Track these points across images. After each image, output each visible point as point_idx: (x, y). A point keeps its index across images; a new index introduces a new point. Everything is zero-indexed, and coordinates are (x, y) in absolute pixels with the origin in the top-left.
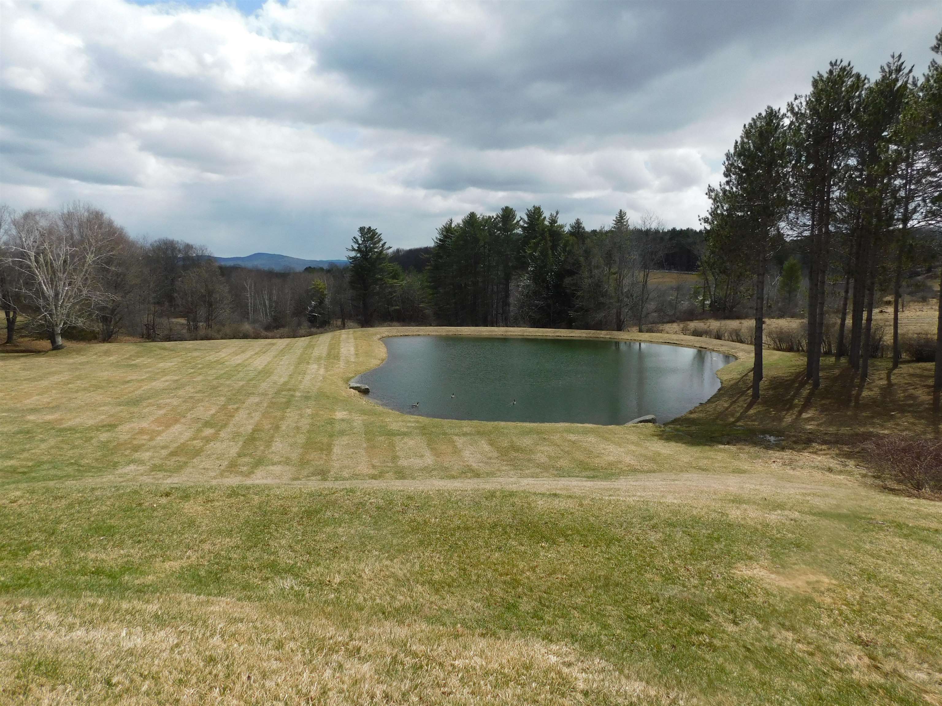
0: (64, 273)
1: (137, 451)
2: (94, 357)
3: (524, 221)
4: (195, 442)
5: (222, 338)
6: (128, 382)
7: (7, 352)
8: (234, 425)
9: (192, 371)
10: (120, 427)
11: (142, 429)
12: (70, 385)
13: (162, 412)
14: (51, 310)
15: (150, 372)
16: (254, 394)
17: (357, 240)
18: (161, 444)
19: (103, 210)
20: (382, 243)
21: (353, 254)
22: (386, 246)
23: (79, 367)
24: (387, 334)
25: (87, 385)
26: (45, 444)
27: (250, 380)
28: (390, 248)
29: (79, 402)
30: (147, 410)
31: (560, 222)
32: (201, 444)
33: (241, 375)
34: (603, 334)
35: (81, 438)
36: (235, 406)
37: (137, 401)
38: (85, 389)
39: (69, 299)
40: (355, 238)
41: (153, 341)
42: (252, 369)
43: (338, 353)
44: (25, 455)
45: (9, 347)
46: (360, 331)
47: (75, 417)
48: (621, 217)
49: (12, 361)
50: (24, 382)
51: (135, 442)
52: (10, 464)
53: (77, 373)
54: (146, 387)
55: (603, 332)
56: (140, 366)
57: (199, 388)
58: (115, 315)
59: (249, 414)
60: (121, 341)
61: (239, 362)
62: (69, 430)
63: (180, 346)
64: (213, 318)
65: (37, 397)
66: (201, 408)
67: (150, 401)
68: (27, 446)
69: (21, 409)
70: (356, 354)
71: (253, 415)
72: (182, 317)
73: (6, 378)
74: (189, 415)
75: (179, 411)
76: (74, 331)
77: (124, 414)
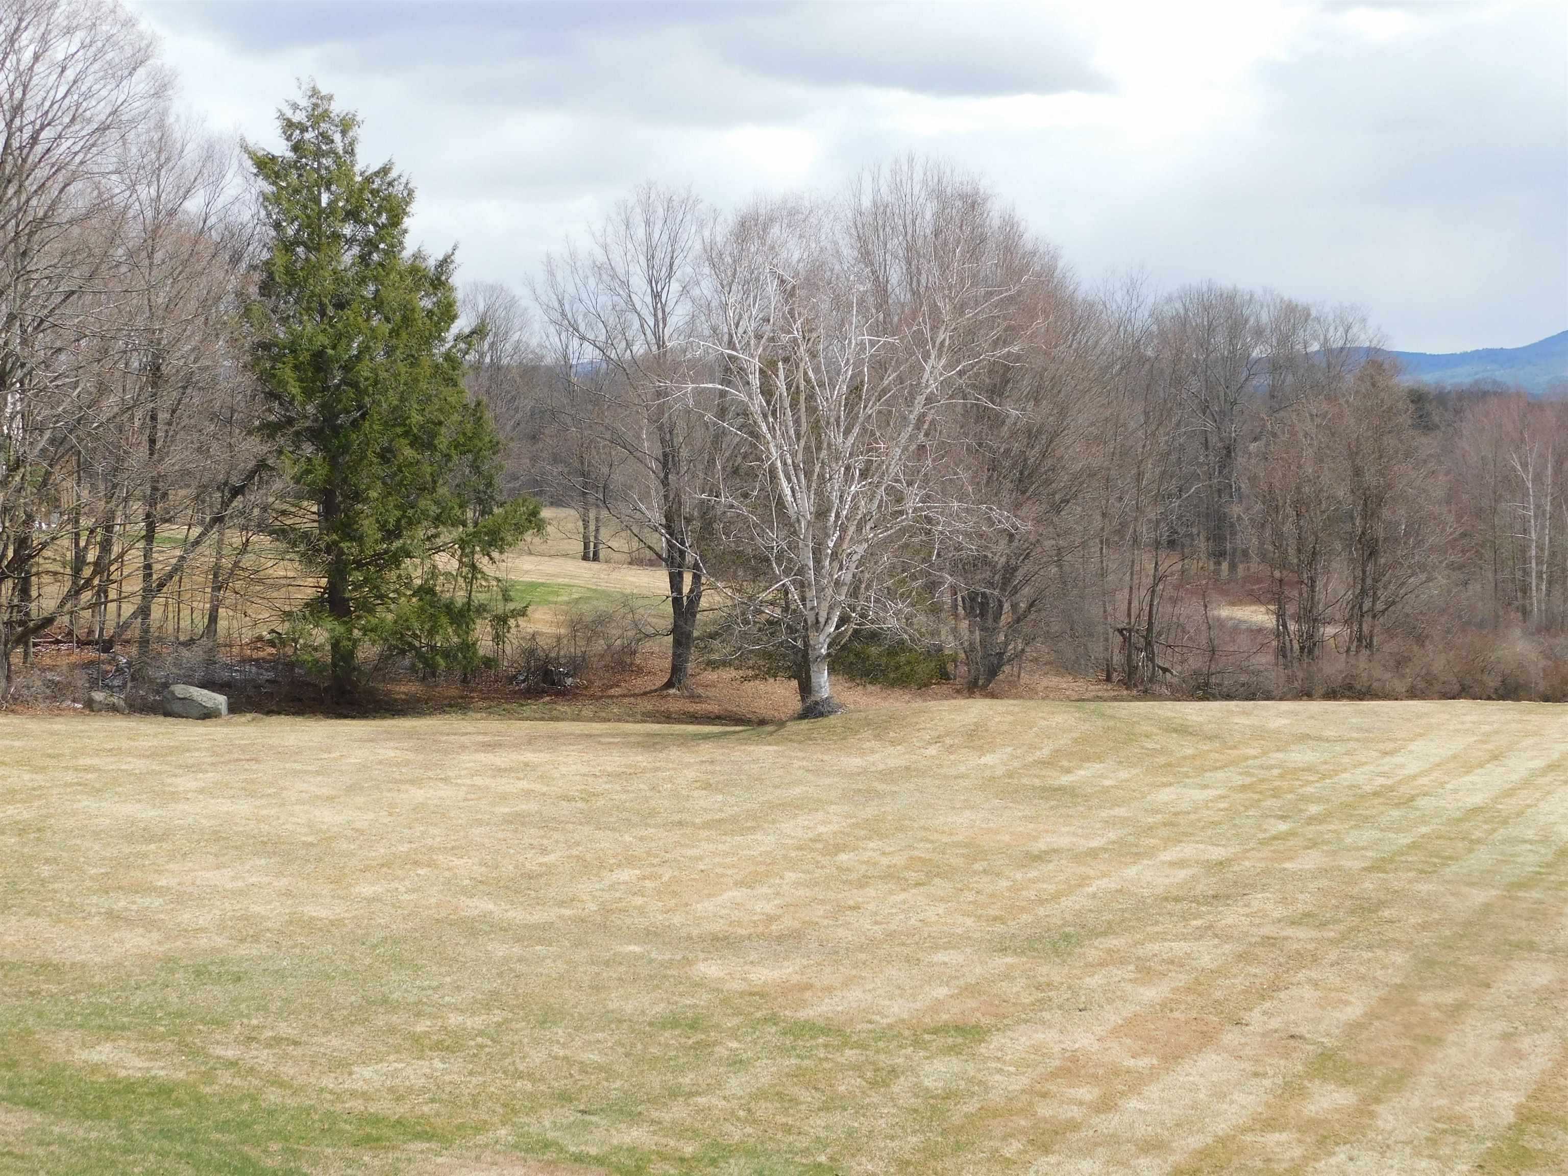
0: (847, 432)
1: (1046, 1149)
2: (932, 751)
4: (1273, 1138)
5: (1413, 694)
6: (1040, 858)
7: (668, 718)
8: (1441, 1085)
9: (1283, 827)
10: (996, 1041)
11: (1074, 1060)
12: (843, 857)
13: (1151, 994)
14: (801, 571)
15: (1124, 822)
16: (1532, 947)
18: (1141, 1131)
19: (984, 185)
23: (880, 787)
25: (899, 860)
26: (743, 1078)
27: (1521, 885)
29: (866, 924)
30: (1095, 981)
32: (1297, 1152)
33: (1483, 857)
35: (857, 1068)
36: (1449, 997)
37: (1067, 937)
38: (890, 875)
39: (859, 528)
41: (1147, 694)
42: (1530, 834)
44: (678, 1112)
45: (675, 702)
47: (847, 983)
49: (675, 753)
50: (704, 834)
51: (1044, 1110)
52: (627, 1140)
53: (870, 811)
54: (1103, 883)
56: (1087, 798)
57: (1305, 902)
58: (1015, 590)
59: (1506, 1037)
60: (1030, 693)
61: (1478, 799)
62: (825, 1030)
63: (1243, 720)
64: (1380, 606)
65: (736, 894)
66: (1308, 992)
67: (1113, 942)
68: (686, 1080)
69: (683, 933)
71: (1525, 1043)
72: (1255, 599)
73: (653, 813)
74: (1256, 1016)
75: (1218, 994)
76: (873, 650)
77: (1016, 989)
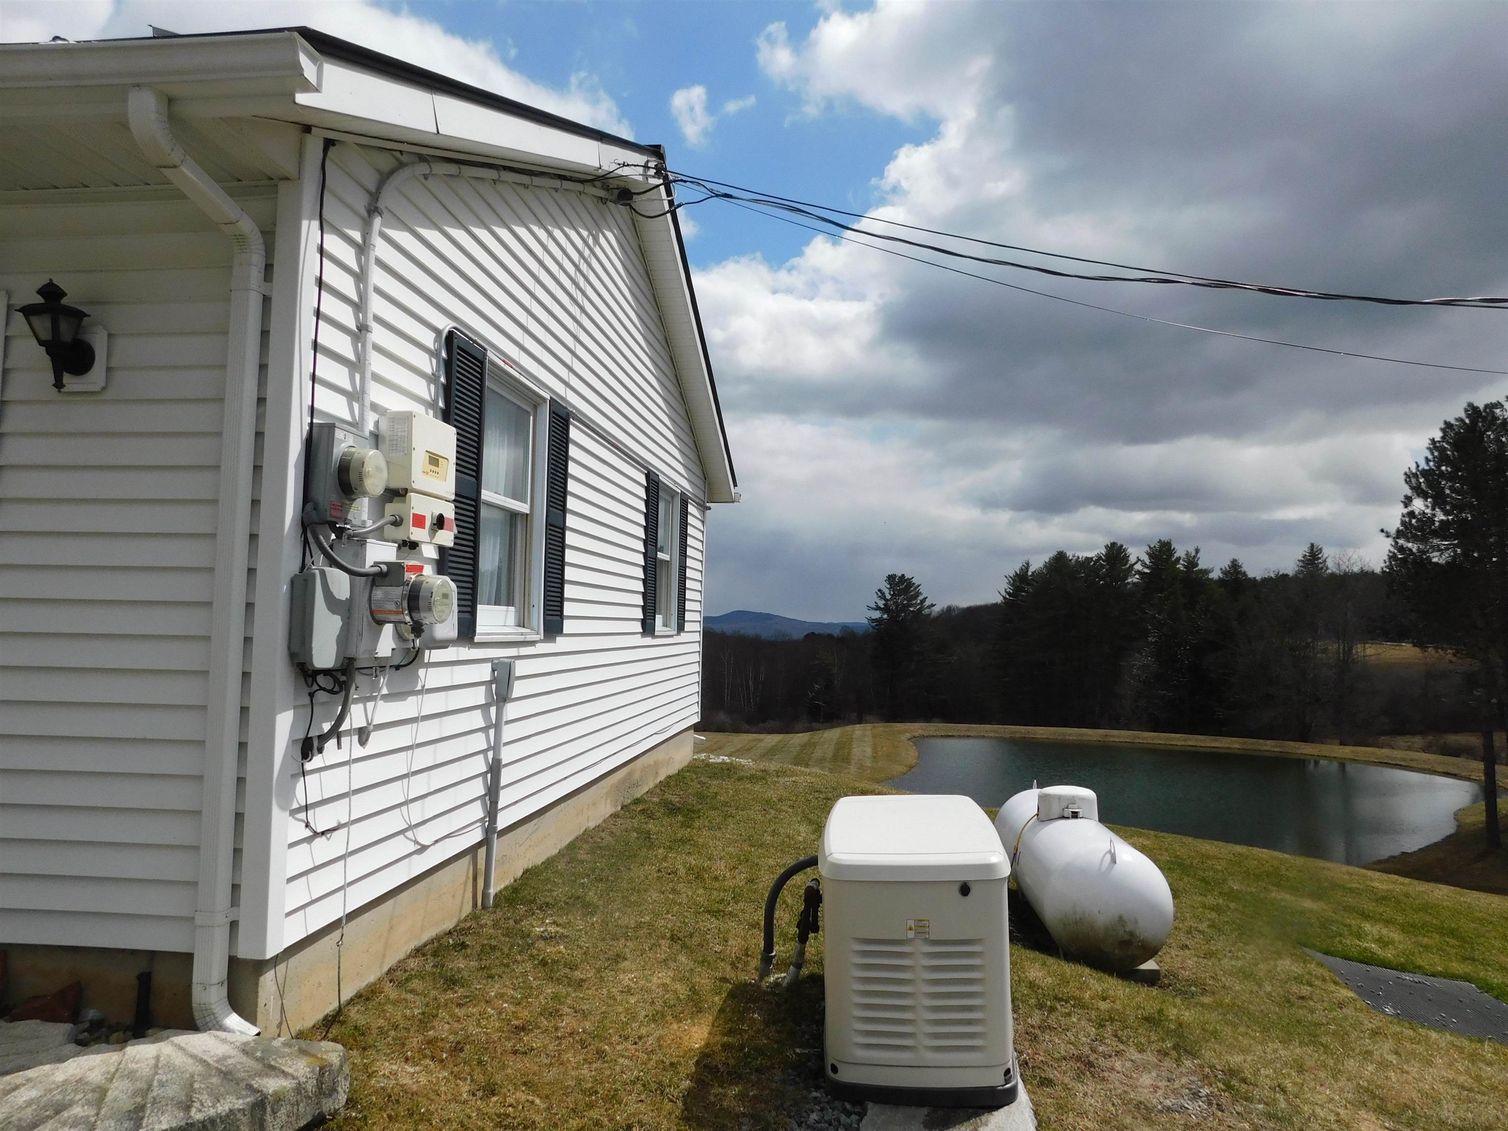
3: (1144, 565)
17: (883, 594)
20: (921, 598)
21: (877, 615)
22: (927, 603)
24: (920, 732)
28: (933, 605)
31: (1202, 565)
34: (1269, 746)
40: (880, 590)
43: (849, 754)
46: (881, 727)
48: (1313, 557)
55: (1269, 742)
70: (874, 757)
